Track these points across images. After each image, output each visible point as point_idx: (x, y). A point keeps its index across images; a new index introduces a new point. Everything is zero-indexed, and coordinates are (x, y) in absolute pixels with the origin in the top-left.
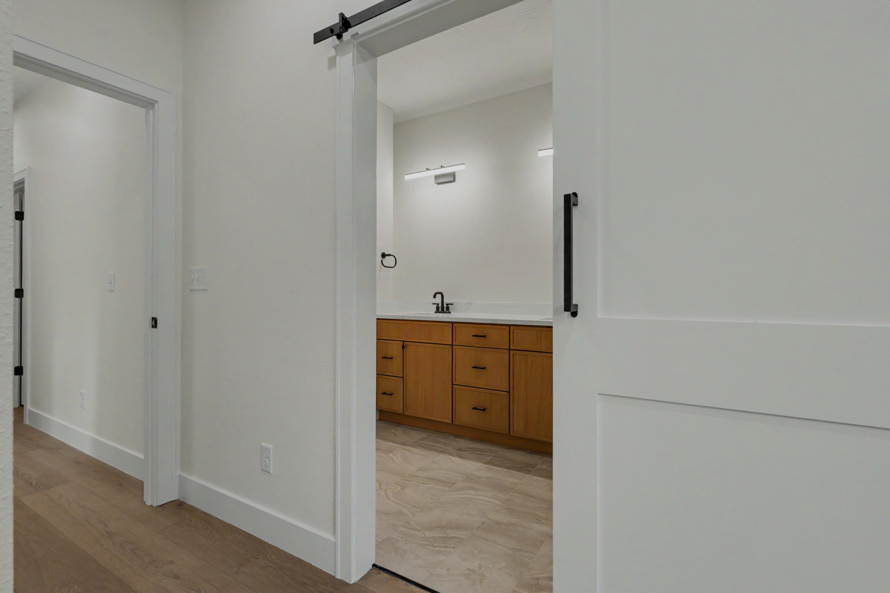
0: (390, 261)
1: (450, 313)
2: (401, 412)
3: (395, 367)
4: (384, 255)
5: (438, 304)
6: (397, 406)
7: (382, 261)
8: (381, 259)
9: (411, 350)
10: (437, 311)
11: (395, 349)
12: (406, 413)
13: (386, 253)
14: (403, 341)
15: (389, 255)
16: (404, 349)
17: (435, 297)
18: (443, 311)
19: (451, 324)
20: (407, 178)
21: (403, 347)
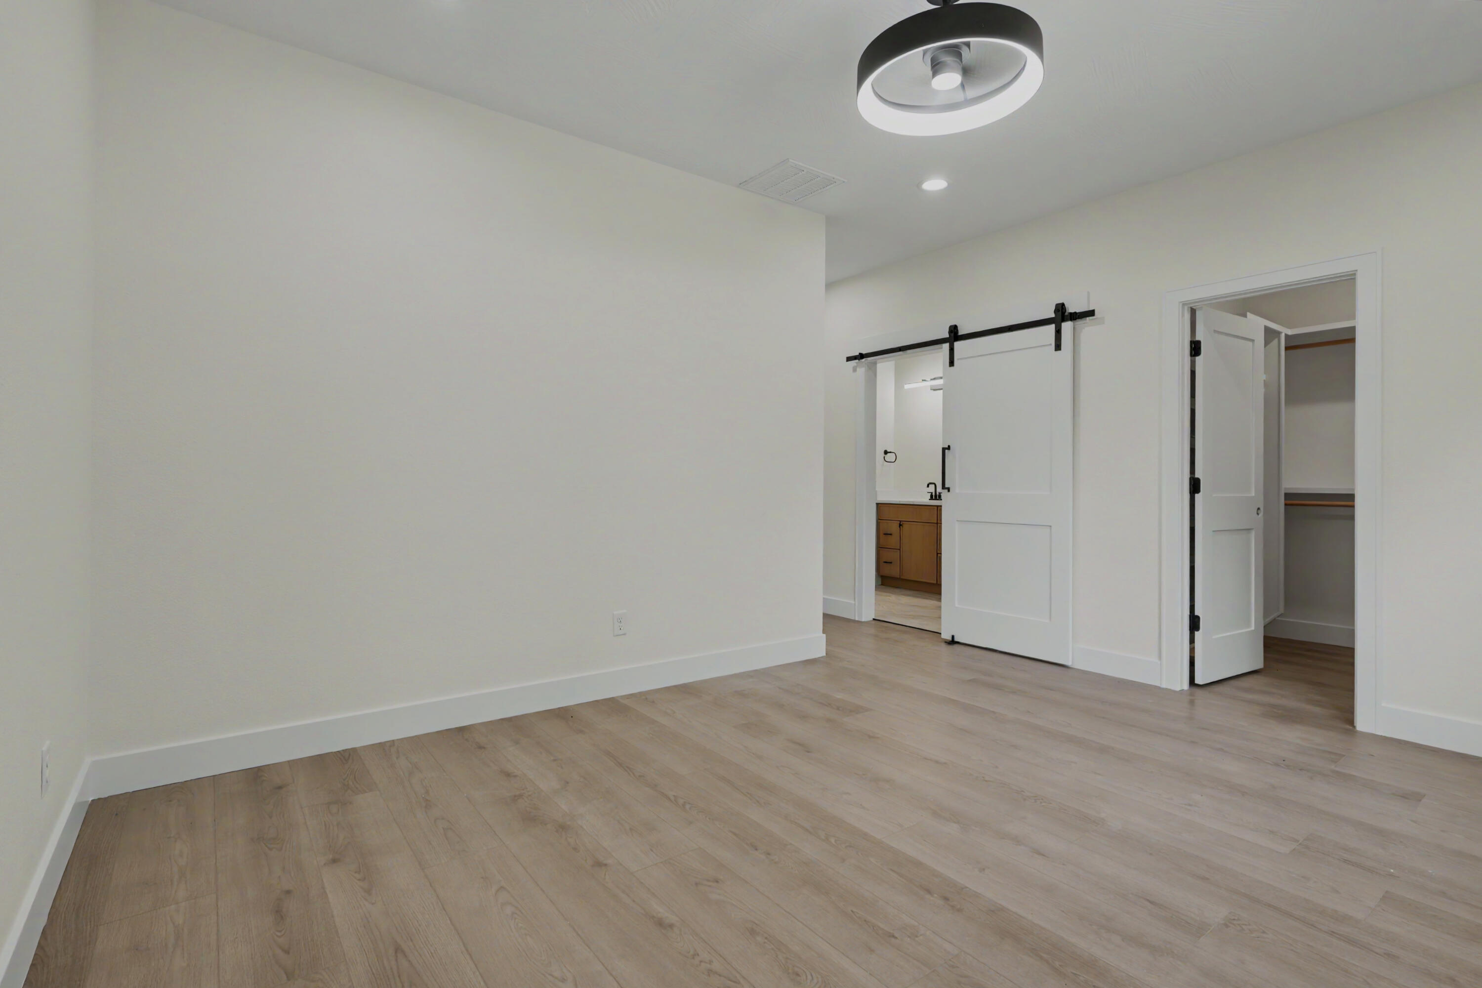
0: (890, 457)
1: (941, 500)
2: (899, 577)
3: (893, 541)
4: (886, 452)
5: (932, 493)
6: (893, 571)
7: (884, 457)
8: (883, 455)
9: (906, 526)
10: (931, 498)
11: (894, 527)
12: (902, 577)
13: (888, 451)
14: (900, 521)
15: (890, 452)
16: (901, 527)
17: (928, 486)
18: (936, 499)
19: (936, 508)
20: (907, 387)
21: (900, 525)
